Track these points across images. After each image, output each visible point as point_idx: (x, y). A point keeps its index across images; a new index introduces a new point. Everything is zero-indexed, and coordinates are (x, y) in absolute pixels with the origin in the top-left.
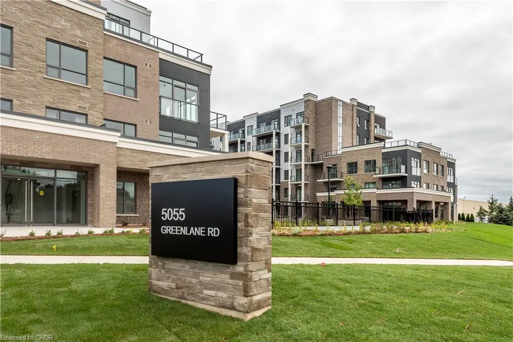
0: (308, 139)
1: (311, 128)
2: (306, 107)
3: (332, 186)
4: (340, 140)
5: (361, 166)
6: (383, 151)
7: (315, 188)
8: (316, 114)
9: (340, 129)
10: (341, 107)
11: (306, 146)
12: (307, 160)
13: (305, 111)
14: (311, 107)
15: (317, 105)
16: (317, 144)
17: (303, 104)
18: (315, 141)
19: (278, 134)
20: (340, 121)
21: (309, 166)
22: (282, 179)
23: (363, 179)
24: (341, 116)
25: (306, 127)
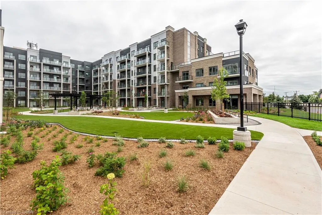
0: (169, 55)
1: (171, 49)
2: (167, 35)
3: (185, 86)
4: (189, 56)
5: (206, 71)
6: (223, 59)
7: (174, 87)
8: (174, 40)
9: (189, 49)
10: (189, 36)
11: (168, 60)
12: (168, 69)
13: (167, 38)
14: (171, 35)
15: (174, 34)
16: (174, 59)
17: (165, 33)
18: (173, 57)
19: (150, 54)
20: (189, 44)
21: (169, 73)
22: (152, 82)
23: (208, 80)
24: (189, 41)
25: (168, 48)
